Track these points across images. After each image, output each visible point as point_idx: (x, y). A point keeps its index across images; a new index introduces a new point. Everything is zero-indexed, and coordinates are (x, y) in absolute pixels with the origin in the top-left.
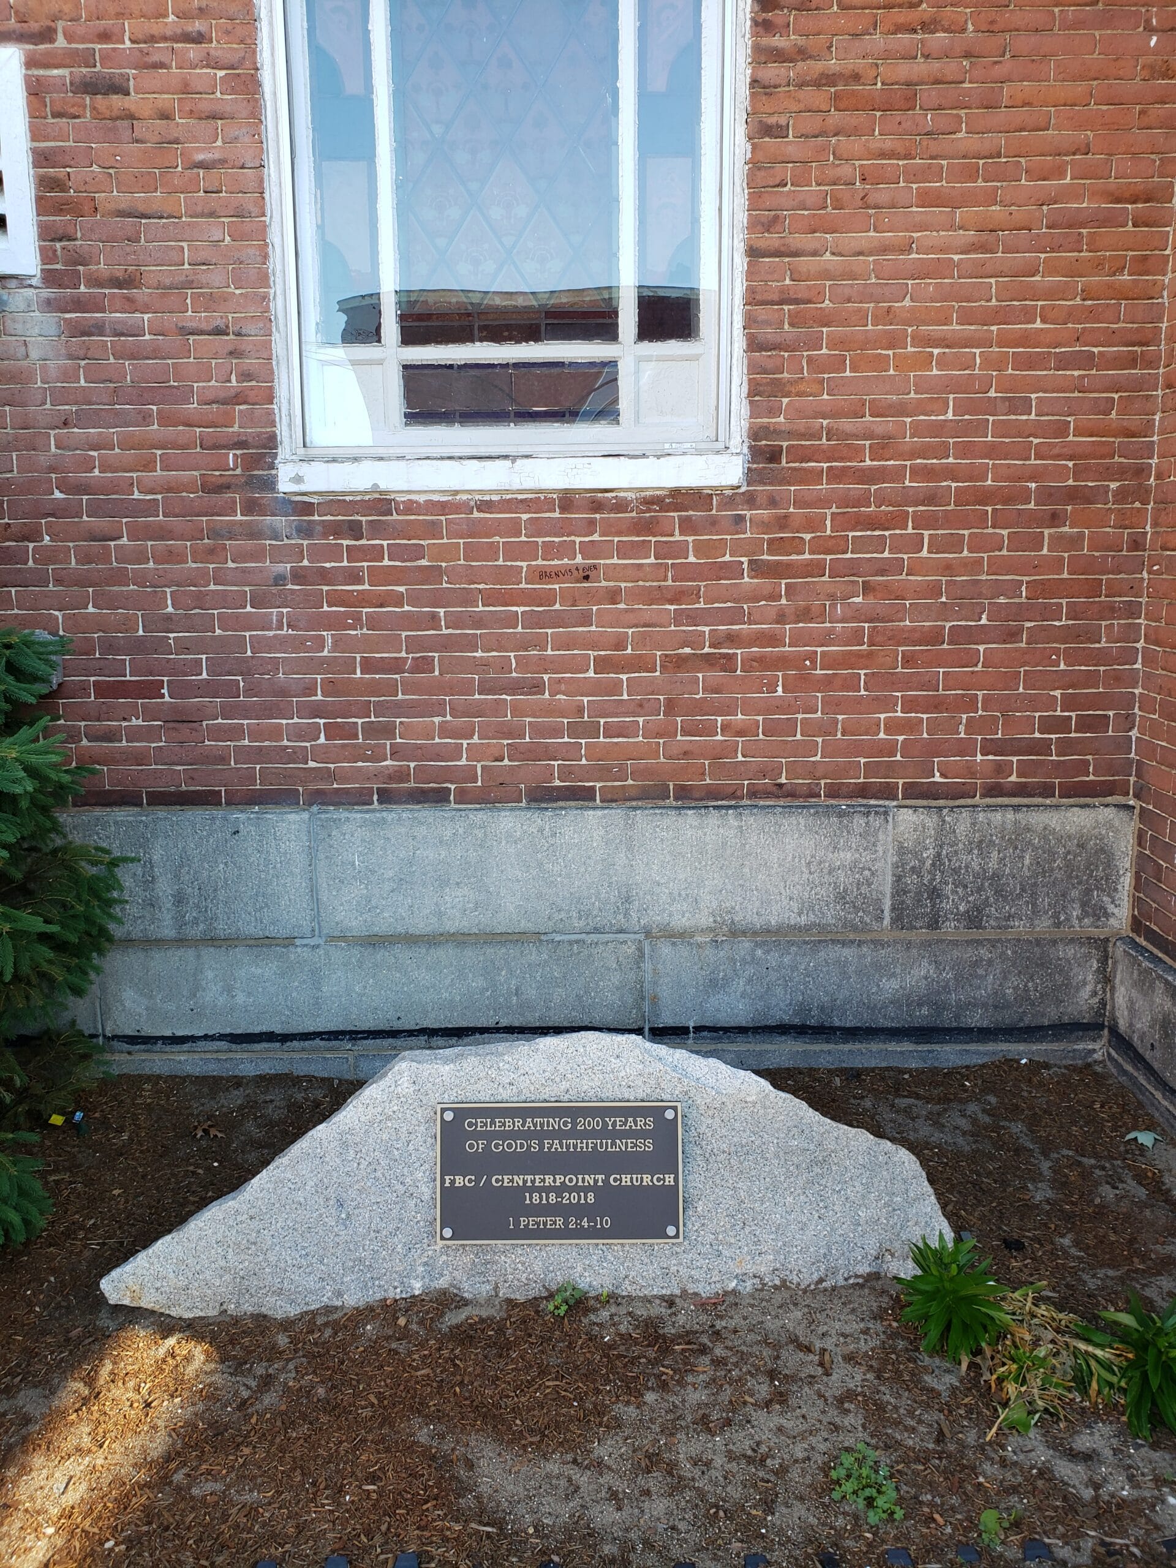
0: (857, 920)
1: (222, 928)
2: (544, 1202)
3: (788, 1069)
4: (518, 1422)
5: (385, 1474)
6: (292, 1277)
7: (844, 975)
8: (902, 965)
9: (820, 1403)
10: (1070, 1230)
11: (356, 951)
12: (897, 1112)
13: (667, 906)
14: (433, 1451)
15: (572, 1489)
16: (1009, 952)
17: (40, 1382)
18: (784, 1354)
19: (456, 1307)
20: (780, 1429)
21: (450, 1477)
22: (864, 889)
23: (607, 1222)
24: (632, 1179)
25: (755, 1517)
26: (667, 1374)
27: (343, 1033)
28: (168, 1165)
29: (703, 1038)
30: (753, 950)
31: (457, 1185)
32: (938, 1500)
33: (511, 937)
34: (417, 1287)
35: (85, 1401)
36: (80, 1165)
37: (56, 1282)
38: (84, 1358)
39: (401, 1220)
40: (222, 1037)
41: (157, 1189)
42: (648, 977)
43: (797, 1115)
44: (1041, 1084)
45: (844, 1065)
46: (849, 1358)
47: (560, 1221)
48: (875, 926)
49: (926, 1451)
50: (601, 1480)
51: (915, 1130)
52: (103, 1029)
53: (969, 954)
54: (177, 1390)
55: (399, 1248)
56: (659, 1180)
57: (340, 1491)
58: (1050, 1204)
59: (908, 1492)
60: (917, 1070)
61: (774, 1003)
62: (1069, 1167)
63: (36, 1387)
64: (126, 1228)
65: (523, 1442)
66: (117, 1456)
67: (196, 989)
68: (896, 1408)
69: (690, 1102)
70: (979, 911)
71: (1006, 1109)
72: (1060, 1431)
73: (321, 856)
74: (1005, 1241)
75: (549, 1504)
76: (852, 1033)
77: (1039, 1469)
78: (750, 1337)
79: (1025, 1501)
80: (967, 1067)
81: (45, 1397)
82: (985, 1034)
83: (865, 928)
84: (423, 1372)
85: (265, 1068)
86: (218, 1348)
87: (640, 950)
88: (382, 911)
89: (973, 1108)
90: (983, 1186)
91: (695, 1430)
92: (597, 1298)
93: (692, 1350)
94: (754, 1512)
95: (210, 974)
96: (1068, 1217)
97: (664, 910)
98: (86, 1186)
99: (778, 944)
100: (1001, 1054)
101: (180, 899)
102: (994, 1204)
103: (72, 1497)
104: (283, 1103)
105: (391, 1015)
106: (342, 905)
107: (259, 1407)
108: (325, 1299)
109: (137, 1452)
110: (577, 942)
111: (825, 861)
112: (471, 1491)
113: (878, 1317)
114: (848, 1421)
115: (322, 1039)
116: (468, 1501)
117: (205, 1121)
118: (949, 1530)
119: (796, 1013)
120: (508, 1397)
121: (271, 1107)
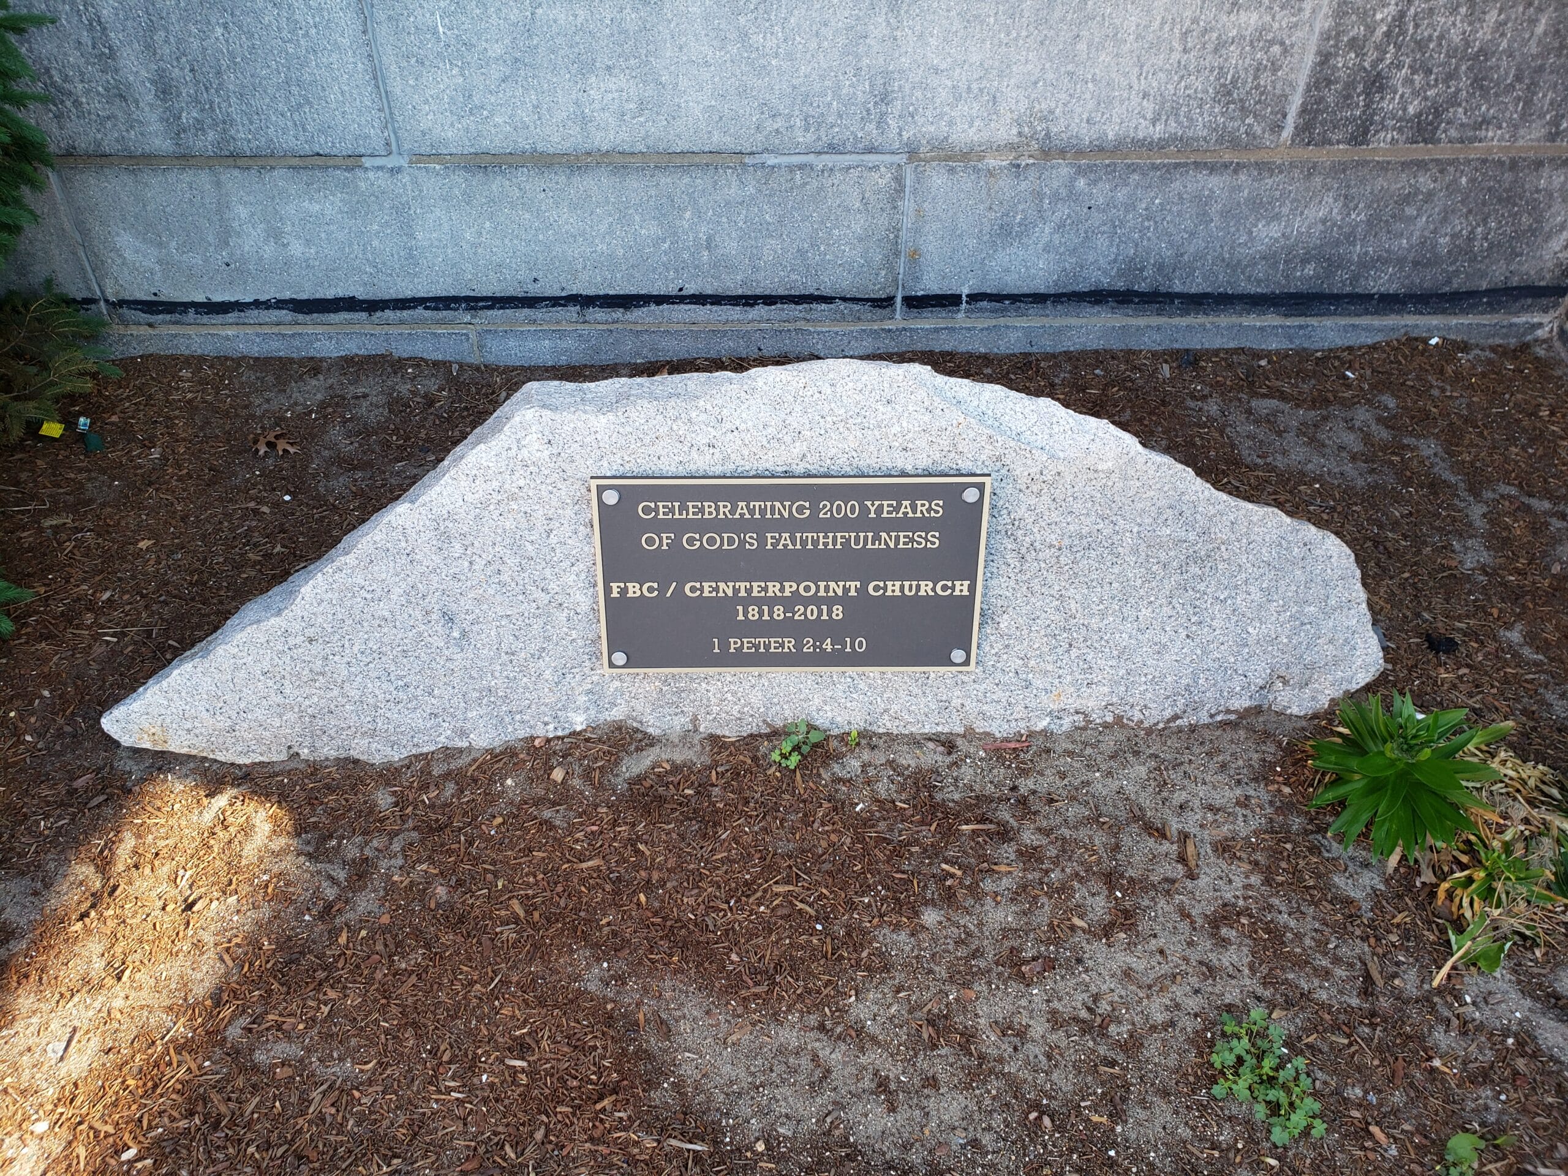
0: (1242, 130)
1: (243, 137)
2: (766, 617)
3: (1096, 352)
4: (734, 957)
5: (537, 1042)
6: (388, 715)
7: (1204, 217)
8: (1295, 200)
9: (1184, 926)
10: (1519, 617)
11: (459, 178)
12: (1256, 422)
13: (947, 109)
14: (609, 1007)
15: (818, 1073)
16: (1464, 180)
17: (28, 865)
18: (1126, 841)
19: (637, 749)
20: (1128, 974)
21: (635, 1053)
22: (1265, 79)
23: (861, 645)
24: (902, 587)
25: (1096, 1126)
26: (952, 876)
27: (456, 299)
28: (220, 499)
29: (981, 310)
30: (1073, 180)
31: (630, 594)
32: (1372, 1098)
33: (697, 159)
34: (579, 722)
35: (96, 900)
36: (91, 501)
37: (53, 697)
38: (94, 828)
39: (548, 639)
40: (281, 304)
41: (203, 537)
42: (908, 222)
43: (1175, 489)
44: (1458, 377)
45: (1176, 346)
46: (1224, 848)
47: (789, 644)
48: (1268, 139)
49: (1348, 1010)
50: (863, 1060)
51: (1284, 453)
52: (102, 292)
53: (1401, 183)
54: (230, 883)
55: (547, 674)
56: (944, 588)
57: (473, 1066)
58: (1486, 574)
59: (1325, 1083)
60: (1277, 352)
61: (1091, 259)
62: (1512, 514)
63: (23, 874)
64: (155, 607)
65: (744, 993)
66: (144, 994)
67: (225, 237)
68: (1299, 936)
69: (1004, 471)
70: (1437, 114)
71: (1413, 418)
72: (1535, 961)
73: (381, 16)
74: (1429, 638)
75: (785, 1099)
76: (1196, 302)
77: (1516, 1035)
78: (1074, 812)
79: (1503, 1097)
80: (1350, 349)
81: (36, 894)
82: (1389, 302)
83: (1252, 143)
84: (590, 863)
85: (352, 347)
86: (291, 810)
87: (899, 180)
88: (492, 114)
89: (1362, 415)
90: (1388, 544)
91: (1000, 975)
92: (843, 738)
93: (987, 833)
94: (1096, 1118)
95: (243, 212)
96: (1514, 595)
97: (941, 115)
98: (99, 535)
99: (1111, 169)
100: (1403, 331)
101: (165, 89)
102: (1406, 575)
103: (78, 1063)
104: (382, 399)
105: (524, 274)
106: (426, 102)
107: (350, 915)
108: (442, 739)
109: (173, 986)
110: (801, 167)
111: (1212, 29)
112: (667, 1077)
113: (1262, 776)
114: (1229, 958)
115: (427, 308)
116: (663, 1096)
117: (272, 428)
118: (1394, 1151)
119: (1121, 273)
120: (717, 910)
121: (365, 404)
